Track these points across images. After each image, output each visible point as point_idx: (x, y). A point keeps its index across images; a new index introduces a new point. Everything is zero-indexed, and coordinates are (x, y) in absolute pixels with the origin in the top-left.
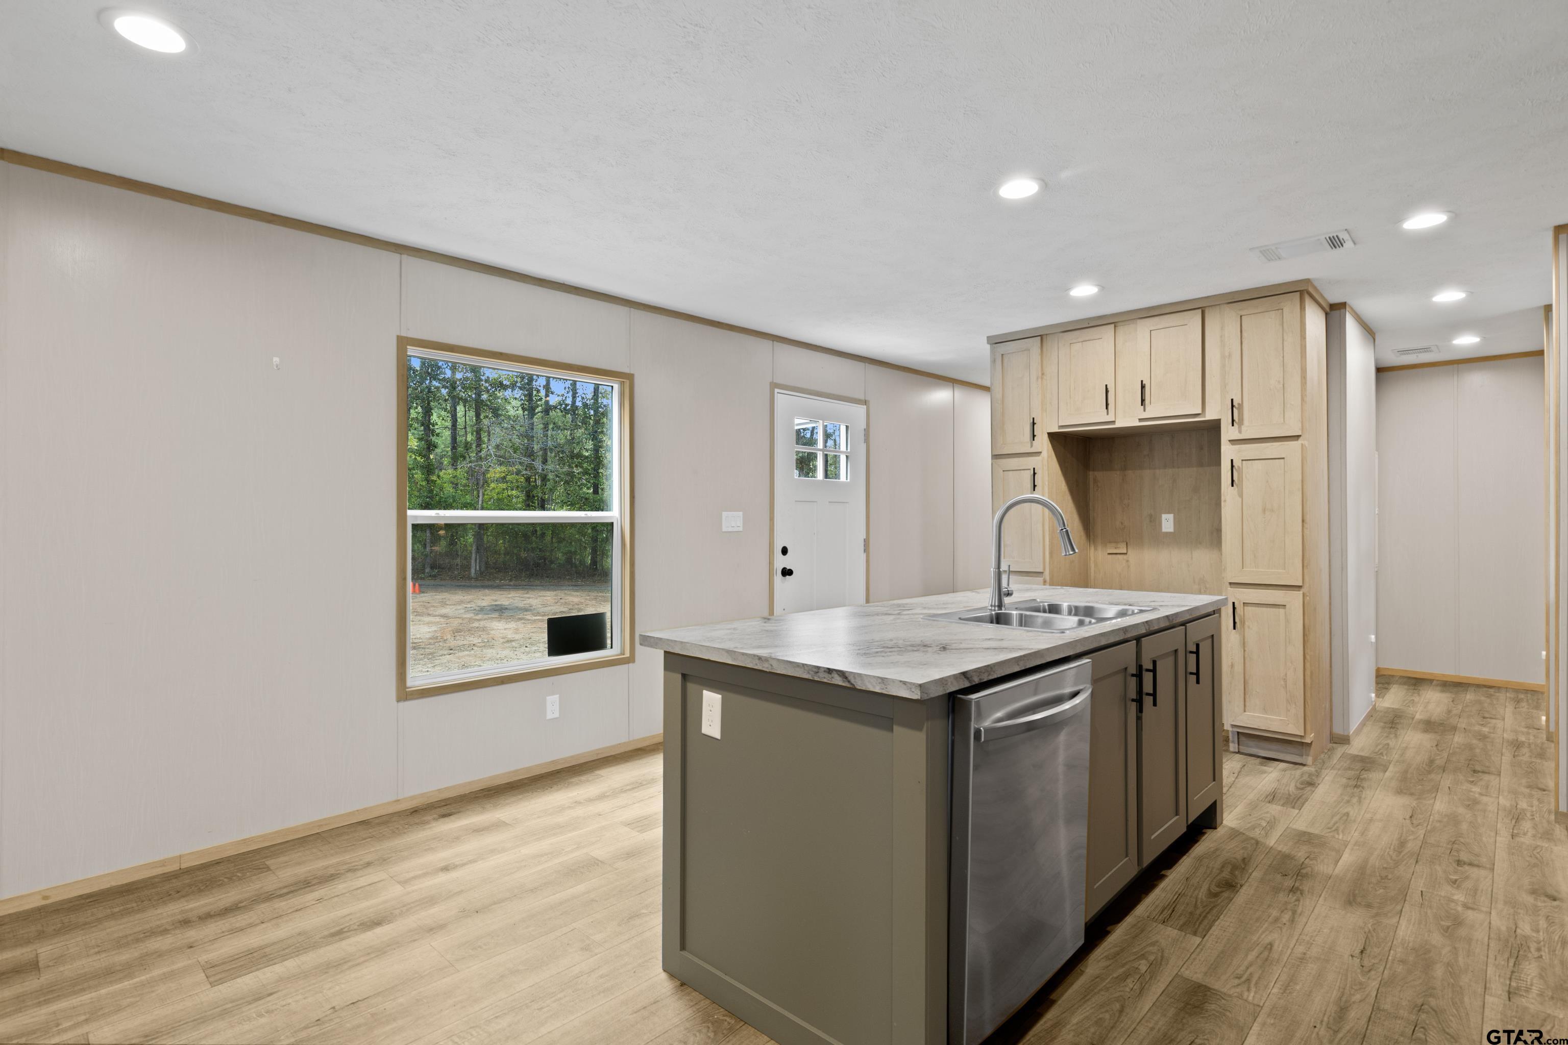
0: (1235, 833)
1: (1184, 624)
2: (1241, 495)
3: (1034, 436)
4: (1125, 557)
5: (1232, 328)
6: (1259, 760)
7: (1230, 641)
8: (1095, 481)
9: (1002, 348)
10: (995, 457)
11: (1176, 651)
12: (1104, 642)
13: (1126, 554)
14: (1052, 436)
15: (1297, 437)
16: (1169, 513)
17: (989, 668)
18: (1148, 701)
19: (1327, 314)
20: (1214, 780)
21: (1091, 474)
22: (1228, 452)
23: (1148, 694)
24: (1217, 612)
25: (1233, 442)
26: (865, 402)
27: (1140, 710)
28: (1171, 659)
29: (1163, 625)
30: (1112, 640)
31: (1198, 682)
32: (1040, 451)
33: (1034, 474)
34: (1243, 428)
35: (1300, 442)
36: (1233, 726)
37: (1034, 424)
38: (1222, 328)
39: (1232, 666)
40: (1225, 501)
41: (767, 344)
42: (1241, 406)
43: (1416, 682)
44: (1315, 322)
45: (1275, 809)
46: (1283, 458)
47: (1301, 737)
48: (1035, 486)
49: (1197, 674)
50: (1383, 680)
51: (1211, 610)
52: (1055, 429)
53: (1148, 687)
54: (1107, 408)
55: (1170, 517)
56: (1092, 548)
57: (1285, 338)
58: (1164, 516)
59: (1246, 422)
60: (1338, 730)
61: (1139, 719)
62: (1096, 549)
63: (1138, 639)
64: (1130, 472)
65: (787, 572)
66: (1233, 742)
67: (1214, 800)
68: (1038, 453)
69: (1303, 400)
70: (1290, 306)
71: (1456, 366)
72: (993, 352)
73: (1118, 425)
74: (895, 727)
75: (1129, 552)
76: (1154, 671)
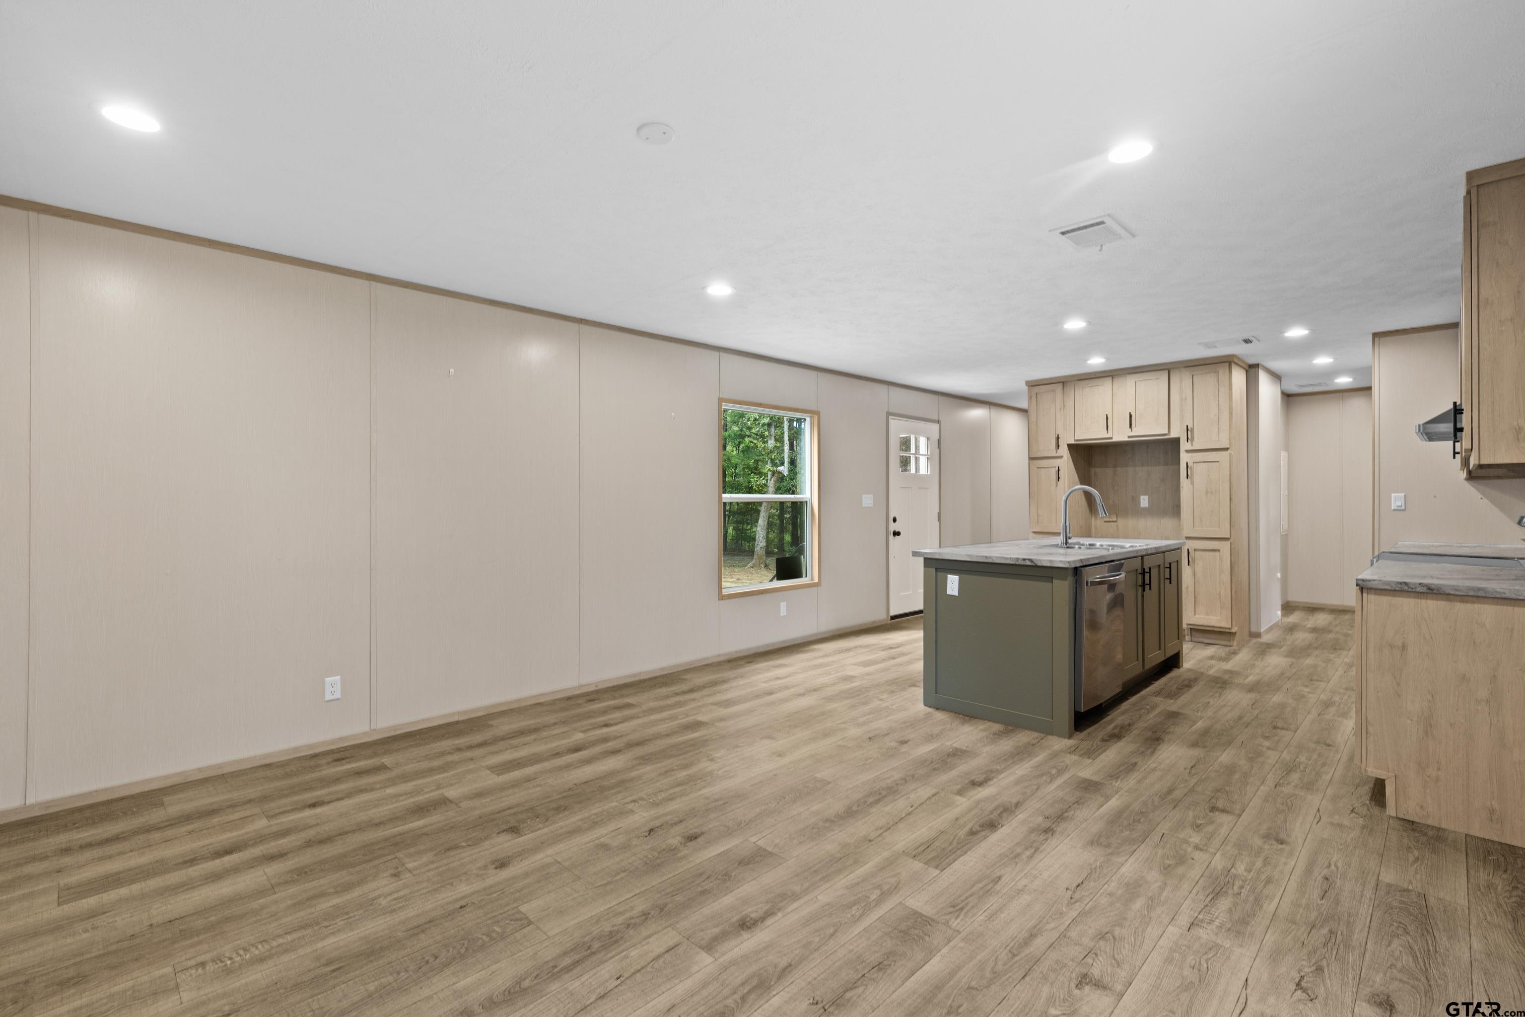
0: (1189, 670)
1: (1163, 552)
2: (1192, 483)
3: (1058, 446)
4: (1116, 523)
5: (1187, 382)
6: (1203, 645)
7: (1186, 572)
8: (1095, 474)
9: (1036, 389)
10: (1031, 459)
11: (1159, 565)
12: (1128, 556)
13: (1116, 522)
14: (1070, 446)
15: (1227, 449)
16: (1145, 494)
17: (1088, 559)
18: (1147, 587)
19: (1247, 371)
20: (1178, 639)
21: (1093, 470)
22: (1184, 458)
23: (1147, 584)
24: (1179, 549)
25: (1188, 451)
26: (939, 422)
27: (1144, 590)
28: (1157, 569)
29: (1153, 551)
30: (1132, 555)
31: (1170, 583)
32: (1062, 455)
33: (1059, 470)
34: (1194, 443)
35: (1229, 451)
36: (1188, 624)
37: (1058, 438)
38: (1181, 382)
39: (1187, 588)
40: (1183, 487)
41: (884, 388)
42: (1192, 429)
43: (1313, 609)
44: (1239, 378)
45: (1213, 662)
46: (1218, 461)
47: (1229, 629)
48: (1059, 478)
49: (1170, 579)
50: (1288, 608)
51: (1177, 547)
52: (1072, 442)
53: (1147, 582)
54: (1107, 429)
55: (1146, 497)
56: (1093, 519)
57: (1220, 389)
58: (1142, 497)
59: (1196, 439)
60: (1253, 629)
61: (1143, 596)
62: (1096, 519)
63: (1142, 557)
64: (1119, 469)
65: (896, 534)
66: (1188, 635)
67: (1177, 651)
68: (1061, 457)
69: (1230, 427)
70: (1223, 371)
71: (1341, 394)
72: (1029, 391)
73: (1114, 440)
74: (1054, 581)
75: (1118, 520)
76: (1150, 572)
